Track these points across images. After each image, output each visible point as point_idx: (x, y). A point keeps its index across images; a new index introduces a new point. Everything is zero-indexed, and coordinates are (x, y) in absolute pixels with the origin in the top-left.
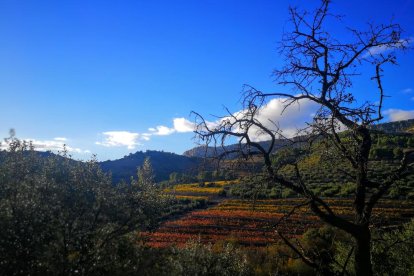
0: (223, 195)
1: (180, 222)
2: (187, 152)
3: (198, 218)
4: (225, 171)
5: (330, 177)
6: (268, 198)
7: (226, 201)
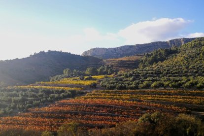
0: (94, 86)
1: (46, 109)
2: (86, 52)
3: (63, 105)
4: (108, 68)
5: (186, 72)
6: (127, 89)
7: (94, 91)
